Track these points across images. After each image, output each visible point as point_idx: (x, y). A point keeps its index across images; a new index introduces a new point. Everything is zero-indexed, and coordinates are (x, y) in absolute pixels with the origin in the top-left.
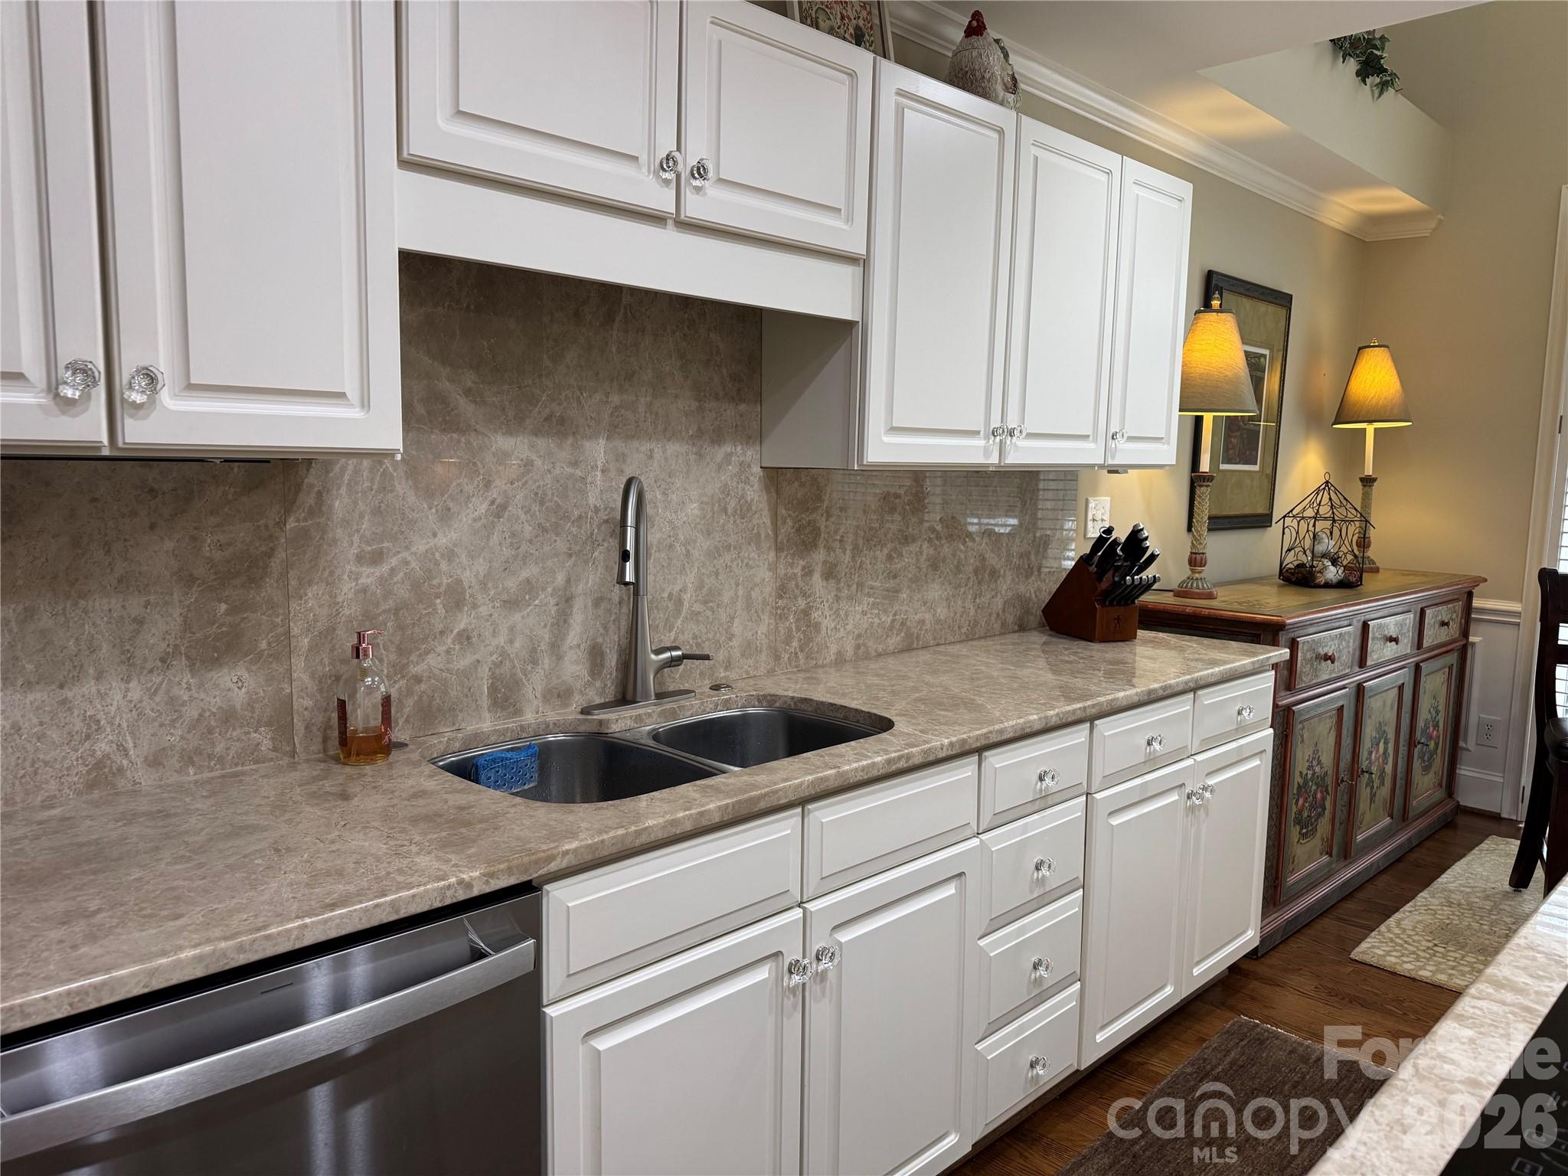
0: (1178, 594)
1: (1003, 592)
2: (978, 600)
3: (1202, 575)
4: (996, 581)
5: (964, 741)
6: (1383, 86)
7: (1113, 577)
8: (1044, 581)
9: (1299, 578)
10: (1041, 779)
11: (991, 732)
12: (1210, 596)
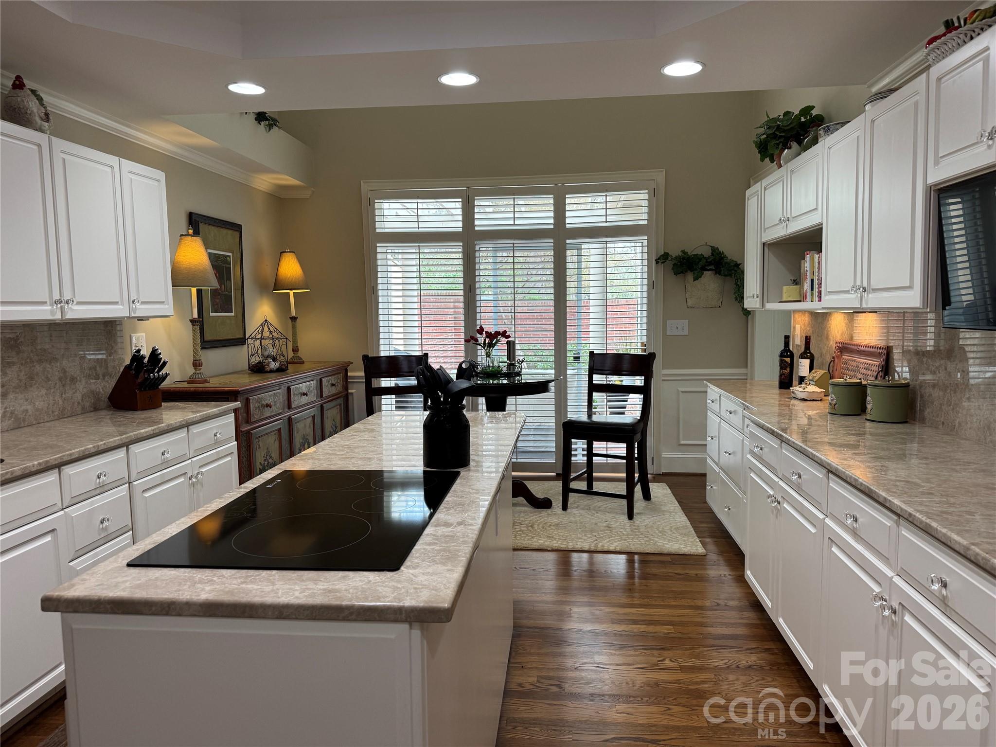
0: (189, 382)
1: (81, 390)
2: (64, 396)
3: (200, 371)
4: (75, 384)
5: (47, 462)
6: (270, 127)
7: (144, 375)
8: (107, 381)
9: (258, 369)
10: (99, 477)
11: (64, 456)
12: (206, 382)
